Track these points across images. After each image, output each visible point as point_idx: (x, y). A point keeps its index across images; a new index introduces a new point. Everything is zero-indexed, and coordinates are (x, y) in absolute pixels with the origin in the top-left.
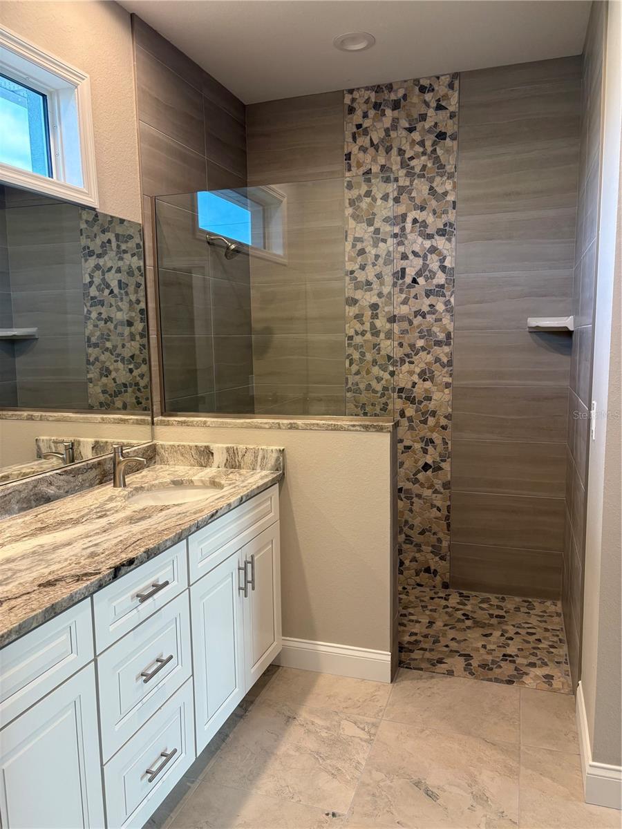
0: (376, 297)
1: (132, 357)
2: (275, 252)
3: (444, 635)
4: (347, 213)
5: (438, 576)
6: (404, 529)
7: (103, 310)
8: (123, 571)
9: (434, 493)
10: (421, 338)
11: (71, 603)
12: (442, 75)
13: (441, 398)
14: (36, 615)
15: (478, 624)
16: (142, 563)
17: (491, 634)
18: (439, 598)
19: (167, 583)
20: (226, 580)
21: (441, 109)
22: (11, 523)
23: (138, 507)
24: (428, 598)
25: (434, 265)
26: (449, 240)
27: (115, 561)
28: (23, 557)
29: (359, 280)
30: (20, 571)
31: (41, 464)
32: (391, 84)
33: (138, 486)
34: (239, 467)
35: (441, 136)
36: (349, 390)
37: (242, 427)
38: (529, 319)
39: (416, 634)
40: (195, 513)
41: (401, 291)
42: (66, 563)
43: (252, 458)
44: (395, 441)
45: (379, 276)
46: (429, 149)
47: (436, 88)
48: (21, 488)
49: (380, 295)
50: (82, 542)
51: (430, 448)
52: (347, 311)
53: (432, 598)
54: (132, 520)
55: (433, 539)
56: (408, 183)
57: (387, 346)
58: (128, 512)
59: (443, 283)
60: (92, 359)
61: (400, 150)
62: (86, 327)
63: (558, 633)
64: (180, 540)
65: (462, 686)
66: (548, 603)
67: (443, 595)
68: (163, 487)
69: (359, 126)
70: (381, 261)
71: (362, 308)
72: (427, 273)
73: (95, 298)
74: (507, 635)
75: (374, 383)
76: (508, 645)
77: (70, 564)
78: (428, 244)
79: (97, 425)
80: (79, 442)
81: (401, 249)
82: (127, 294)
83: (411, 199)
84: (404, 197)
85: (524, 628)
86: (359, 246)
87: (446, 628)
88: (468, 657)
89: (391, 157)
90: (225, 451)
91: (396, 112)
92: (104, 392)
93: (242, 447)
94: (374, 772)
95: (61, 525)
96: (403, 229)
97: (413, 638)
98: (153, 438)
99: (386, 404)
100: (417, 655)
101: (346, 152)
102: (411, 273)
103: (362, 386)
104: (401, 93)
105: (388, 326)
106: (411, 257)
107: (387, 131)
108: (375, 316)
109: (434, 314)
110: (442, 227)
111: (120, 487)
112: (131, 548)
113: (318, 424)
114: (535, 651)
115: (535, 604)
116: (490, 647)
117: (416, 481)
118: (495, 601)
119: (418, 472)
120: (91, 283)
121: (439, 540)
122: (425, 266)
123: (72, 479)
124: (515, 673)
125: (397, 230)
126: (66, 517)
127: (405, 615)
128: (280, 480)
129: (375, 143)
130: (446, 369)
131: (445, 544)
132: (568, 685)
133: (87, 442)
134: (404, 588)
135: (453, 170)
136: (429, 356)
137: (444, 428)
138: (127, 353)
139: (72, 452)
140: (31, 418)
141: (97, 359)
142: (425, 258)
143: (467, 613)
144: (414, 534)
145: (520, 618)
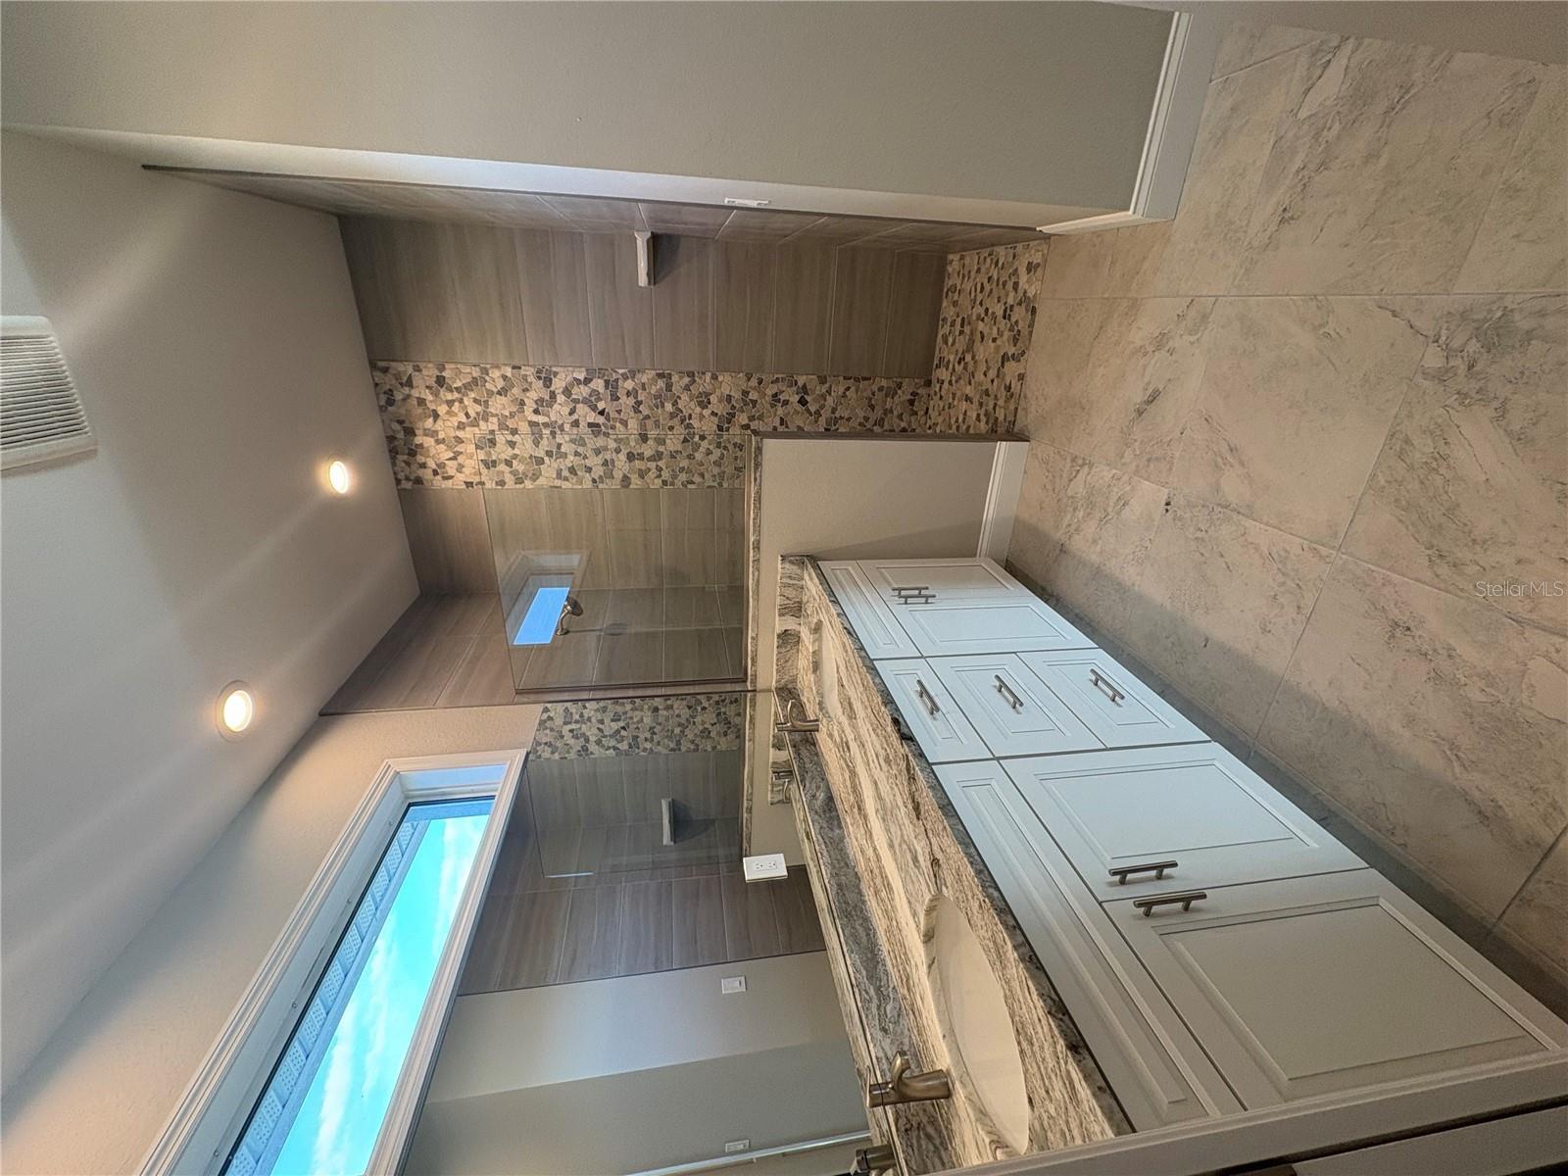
0: (619, 455)
1: (690, 707)
2: (576, 563)
3: (980, 384)
4: (531, 487)
5: (919, 391)
6: (869, 427)
7: (642, 736)
8: (905, 731)
9: (830, 394)
10: (663, 406)
11: (939, 787)
12: (374, 380)
13: (729, 384)
14: (950, 826)
15: (970, 348)
16: (897, 709)
17: (981, 332)
18: (940, 390)
19: (920, 682)
20: (916, 617)
21: (412, 382)
22: (853, 838)
23: (839, 711)
24: (940, 402)
25: (581, 391)
26: (556, 374)
27: (894, 738)
28: (888, 830)
29: (602, 474)
30: (902, 836)
31: (795, 800)
32: (387, 437)
33: (818, 707)
34: (800, 603)
35: (441, 381)
36: (720, 485)
37: (757, 600)
38: (640, 284)
39: (978, 415)
40: (846, 651)
41: (613, 427)
42: (896, 788)
43: (791, 589)
44: (775, 434)
45: (597, 452)
46: (456, 395)
47: (388, 387)
48: (817, 826)
49: (618, 451)
50: (873, 770)
51: (782, 397)
52: (635, 487)
53: (941, 397)
54: (852, 716)
55: (879, 396)
56: (495, 420)
57: (673, 443)
58: (844, 720)
59: (602, 381)
60: (692, 747)
61: (459, 428)
62: (660, 753)
63: (982, 258)
64: (874, 669)
65: (1037, 364)
66: (950, 269)
67: (938, 386)
68: (819, 682)
69: (435, 473)
70: (580, 450)
71: (631, 470)
72: (593, 399)
73: (630, 744)
74: (983, 315)
75: (713, 458)
76: (993, 313)
77: (897, 785)
78: (561, 398)
79: (757, 747)
80: (774, 763)
81: (567, 427)
82: (625, 713)
83: (512, 415)
84: (511, 423)
85: (975, 296)
86: (565, 473)
87: (973, 382)
88: (1005, 358)
89: (466, 438)
90: (783, 618)
91: (417, 432)
92: (725, 734)
93: (779, 600)
94: (1123, 461)
95: (856, 789)
96: (546, 425)
97: (982, 417)
98: (770, 690)
99: (735, 445)
100: (1000, 414)
101: (464, 487)
102: (592, 417)
103: (716, 470)
104: (396, 426)
105: (650, 442)
106: (575, 417)
107: (438, 442)
108: (641, 457)
109: (637, 392)
110: (541, 381)
111: (818, 725)
112: (882, 721)
113: (754, 519)
114: (1001, 283)
115: (950, 283)
116: (995, 334)
117: (818, 413)
118: (946, 329)
119: (808, 411)
120: (615, 748)
121: (881, 389)
122: (586, 401)
123: (810, 774)
124: (1024, 305)
125: (546, 432)
126: (848, 783)
127: (958, 427)
128: (811, 559)
129: (452, 455)
130: (696, 379)
131: (884, 383)
132: (1040, 245)
133: (773, 755)
134: (930, 428)
135: (478, 369)
136: (683, 398)
137: (760, 382)
138: (685, 713)
139: (783, 772)
140: (750, 810)
141: (693, 742)
142: (576, 401)
143: (958, 359)
144: (874, 416)
145: (964, 301)
